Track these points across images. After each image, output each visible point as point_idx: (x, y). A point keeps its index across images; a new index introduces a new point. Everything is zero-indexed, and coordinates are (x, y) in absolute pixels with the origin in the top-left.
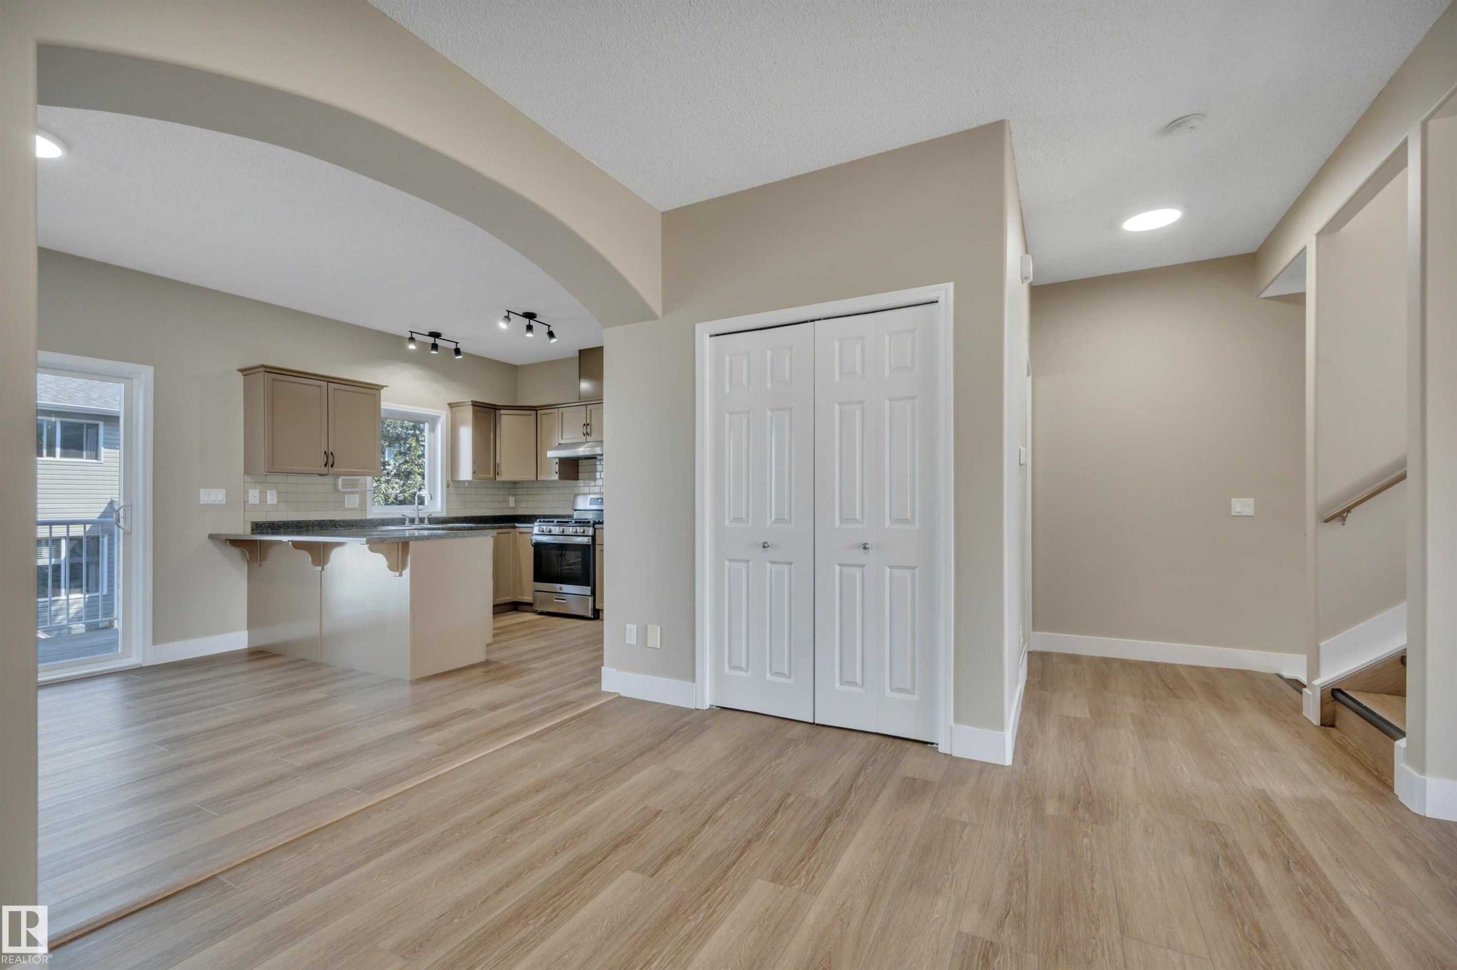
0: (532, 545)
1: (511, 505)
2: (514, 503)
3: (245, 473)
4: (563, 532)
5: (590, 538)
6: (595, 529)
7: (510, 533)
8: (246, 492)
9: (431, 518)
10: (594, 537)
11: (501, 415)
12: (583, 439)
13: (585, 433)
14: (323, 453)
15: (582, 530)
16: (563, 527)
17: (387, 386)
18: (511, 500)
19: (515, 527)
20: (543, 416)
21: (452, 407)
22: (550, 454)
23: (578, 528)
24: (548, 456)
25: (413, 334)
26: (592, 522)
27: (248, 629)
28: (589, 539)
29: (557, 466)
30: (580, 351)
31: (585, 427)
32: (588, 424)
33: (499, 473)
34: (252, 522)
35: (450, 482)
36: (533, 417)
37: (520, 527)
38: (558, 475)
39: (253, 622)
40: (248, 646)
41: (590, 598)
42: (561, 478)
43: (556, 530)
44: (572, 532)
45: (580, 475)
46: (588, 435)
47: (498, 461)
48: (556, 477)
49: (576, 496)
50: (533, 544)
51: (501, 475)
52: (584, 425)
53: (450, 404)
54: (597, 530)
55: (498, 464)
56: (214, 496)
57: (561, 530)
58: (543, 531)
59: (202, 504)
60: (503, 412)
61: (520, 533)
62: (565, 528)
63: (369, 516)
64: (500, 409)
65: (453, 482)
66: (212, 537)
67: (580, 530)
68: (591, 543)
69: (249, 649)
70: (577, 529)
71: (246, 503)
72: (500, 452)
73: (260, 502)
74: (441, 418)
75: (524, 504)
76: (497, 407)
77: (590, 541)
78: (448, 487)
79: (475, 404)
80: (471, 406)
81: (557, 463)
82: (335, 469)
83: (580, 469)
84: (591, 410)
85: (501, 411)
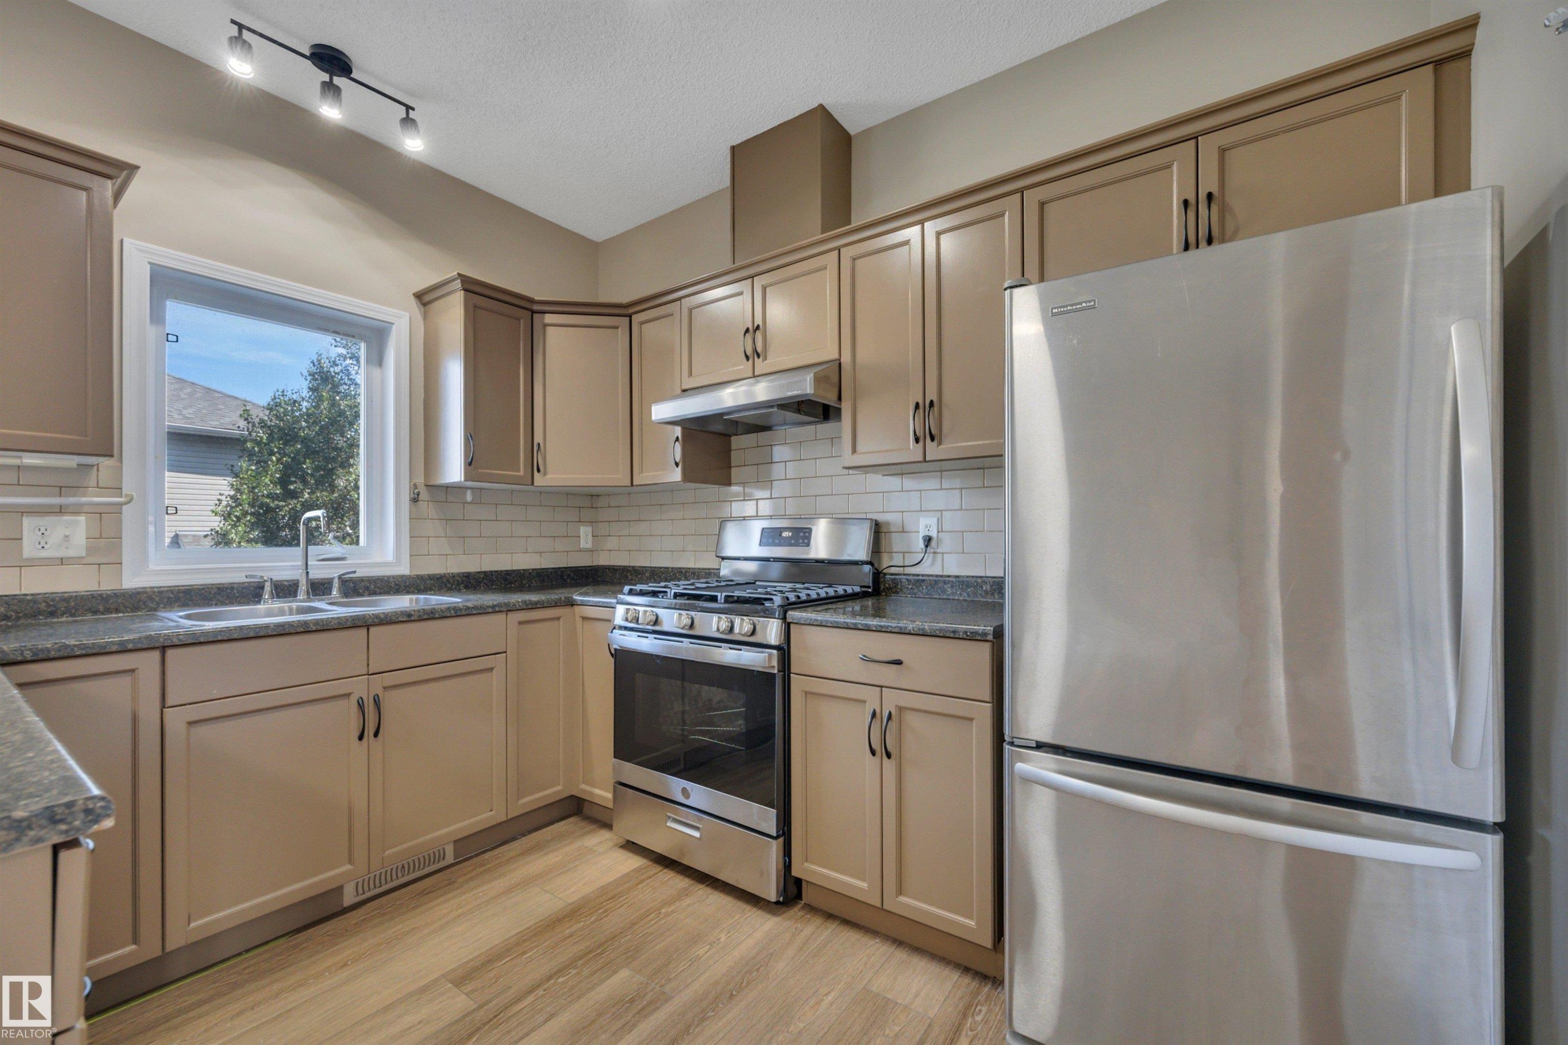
0: (612, 655)
1: (583, 545)
4: (692, 626)
5: (775, 652)
6: (788, 625)
7: (558, 619)
10: (784, 651)
11: (545, 326)
12: (744, 367)
13: (749, 352)
15: (747, 627)
16: (693, 613)
18: (585, 532)
19: (571, 603)
20: (644, 323)
21: (425, 305)
22: (661, 411)
23: (737, 620)
24: (653, 418)
25: (247, 32)
26: (778, 600)
28: (770, 655)
29: (678, 448)
30: (734, 147)
31: (749, 336)
32: (758, 327)
33: (541, 468)
35: (422, 489)
36: (621, 332)
37: (583, 604)
38: (679, 469)
41: (774, 842)
42: (687, 477)
43: (672, 619)
44: (718, 630)
45: (734, 471)
46: (759, 356)
47: (538, 439)
48: (676, 475)
49: (723, 522)
50: (613, 652)
51: (545, 474)
52: (747, 331)
53: (418, 294)
54: (793, 628)
55: (539, 444)
57: (686, 621)
58: (637, 620)
60: (549, 318)
61: (584, 618)
62: (697, 615)
64: (545, 312)
65: (425, 489)
67: (742, 625)
68: (776, 671)
70: (732, 623)
72: (545, 417)
74: (397, 329)
75: (612, 543)
76: (536, 307)
77: (775, 663)
78: (415, 500)
79: (472, 287)
80: (462, 292)
81: (677, 439)
83: (735, 457)
84: (764, 289)
85: (547, 316)
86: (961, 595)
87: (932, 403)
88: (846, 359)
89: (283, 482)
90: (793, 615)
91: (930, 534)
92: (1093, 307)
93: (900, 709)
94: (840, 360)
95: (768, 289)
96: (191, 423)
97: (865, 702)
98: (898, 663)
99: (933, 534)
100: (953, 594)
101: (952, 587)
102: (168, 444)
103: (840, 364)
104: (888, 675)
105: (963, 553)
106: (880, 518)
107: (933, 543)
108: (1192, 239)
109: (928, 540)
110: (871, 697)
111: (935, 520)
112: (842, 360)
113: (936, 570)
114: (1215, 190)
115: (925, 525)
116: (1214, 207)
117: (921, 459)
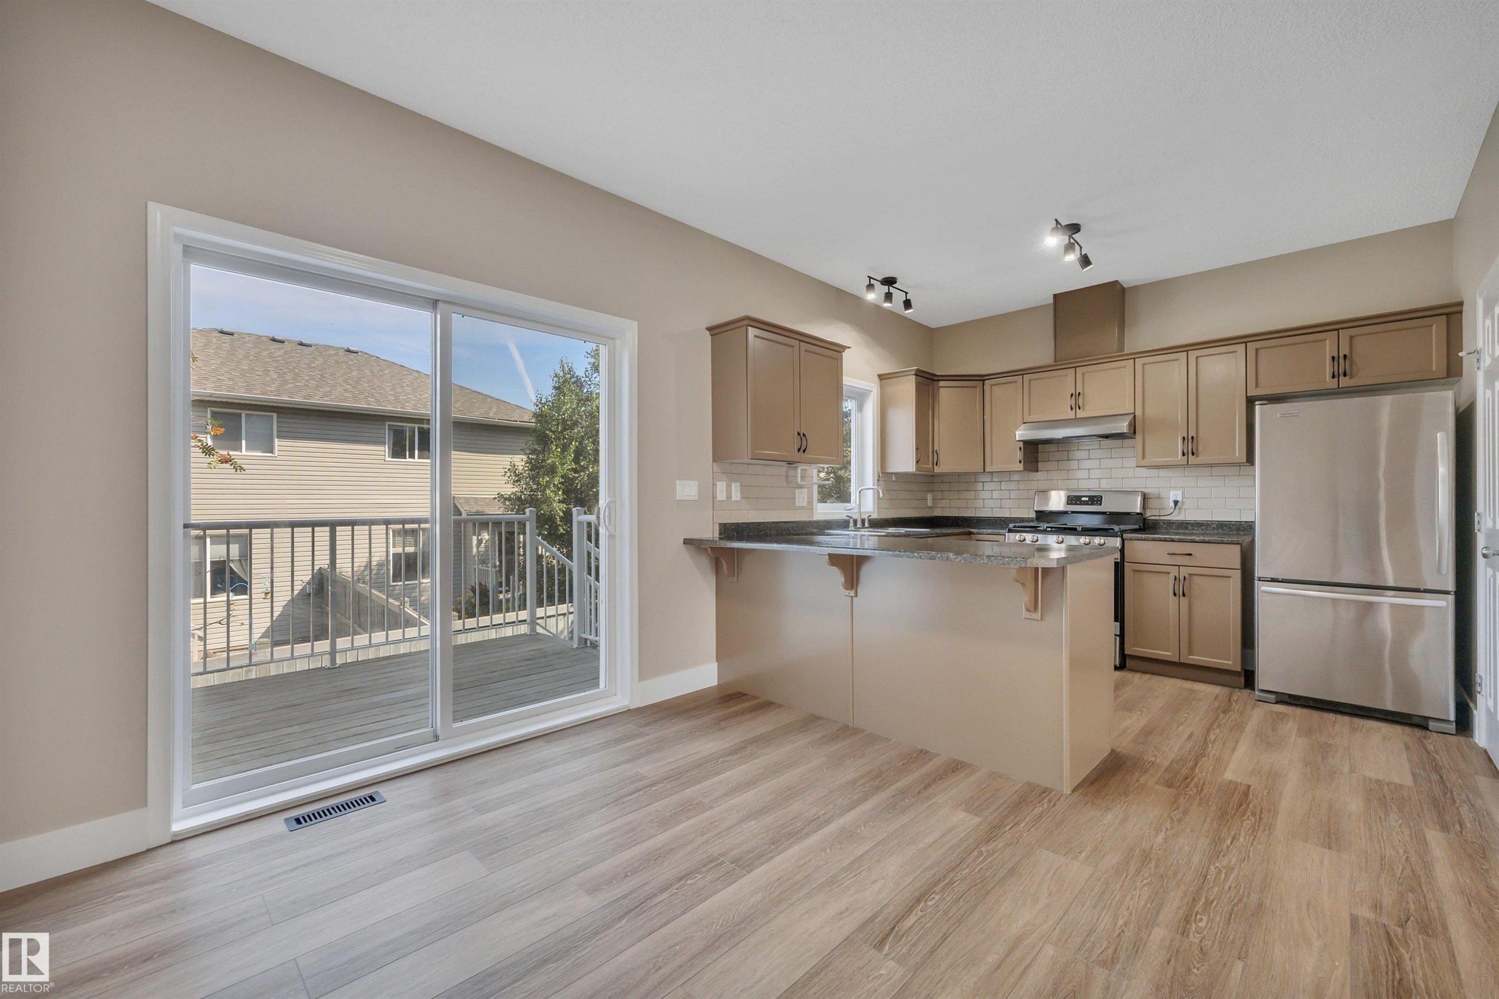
2: (931, 502)
3: (714, 461)
5: (1116, 552)
6: (1123, 541)
8: (714, 485)
9: (871, 519)
10: (1123, 551)
11: (939, 386)
12: (1070, 414)
13: (1074, 406)
14: (796, 433)
15: (1101, 541)
17: (850, 348)
18: (929, 496)
20: (993, 387)
21: (881, 380)
22: (1020, 436)
24: (1003, 439)
25: (871, 280)
27: (717, 661)
29: (1022, 453)
30: (1055, 296)
31: (1074, 398)
32: (1079, 394)
33: (938, 463)
34: (720, 524)
35: (882, 474)
36: (978, 390)
38: (1017, 463)
39: (724, 651)
40: (718, 682)
41: (1118, 638)
42: (1020, 467)
46: (1081, 408)
47: (936, 448)
48: (1014, 465)
49: (1042, 492)
51: (939, 466)
52: (1073, 395)
53: (879, 376)
54: (1125, 541)
55: (936, 451)
56: (687, 490)
59: (679, 500)
60: (942, 383)
63: (816, 518)
64: (939, 380)
65: (884, 476)
66: (687, 542)
68: (1119, 561)
69: (720, 687)
71: (715, 499)
72: (939, 436)
73: (727, 498)
74: (872, 393)
76: (936, 378)
77: (1116, 556)
78: (880, 480)
79: (918, 373)
80: (915, 375)
81: (1021, 448)
82: (807, 456)
83: (1041, 456)
84: (1083, 374)
85: (941, 382)
86: (1197, 530)
87: (1192, 438)
88: (1139, 413)
89: (576, 460)
90: (1125, 536)
91: (1177, 499)
92: (1298, 416)
93: (1191, 575)
94: (1134, 413)
95: (1085, 375)
96: (465, 414)
97: (1169, 573)
98: (1190, 555)
99: (1179, 499)
100: (1192, 530)
101: (1192, 526)
102: (453, 430)
103: (1135, 416)
104: (1185, 560)
105: (1198, 508)
106: (1145, 491)
107: (1179, 504)
108: (1336, 373)
109: (1176, 503)
110: (1174, 571)
111: (1181, 492)
112: (1136, 414)
113: (1181, 518)
114: (1348, 354)
115: (1175, 495)
116: (1347, 362)
117: (1186, 463)
